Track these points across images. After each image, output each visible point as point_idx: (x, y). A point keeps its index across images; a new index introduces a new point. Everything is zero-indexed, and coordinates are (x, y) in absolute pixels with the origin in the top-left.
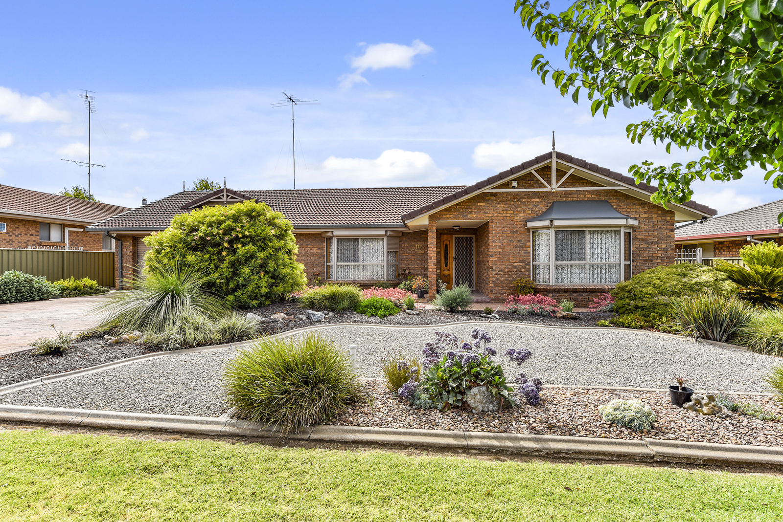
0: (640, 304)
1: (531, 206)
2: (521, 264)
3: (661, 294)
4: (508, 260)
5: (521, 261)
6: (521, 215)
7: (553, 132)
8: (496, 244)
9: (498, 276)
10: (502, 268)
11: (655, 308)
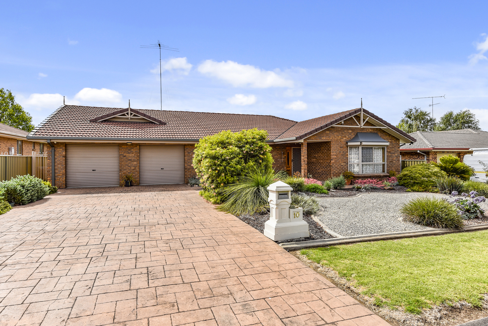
0: (416, 181)
1: (348, 134)
2: (344, 164)
3: (424, 177)
4: (339, 162)
5: (344, 162)
6: (344, 138)
7: (362, 99)
8: (334, 153)
9: (335, 170)
10: (336, 166)
11: (423, 183)
